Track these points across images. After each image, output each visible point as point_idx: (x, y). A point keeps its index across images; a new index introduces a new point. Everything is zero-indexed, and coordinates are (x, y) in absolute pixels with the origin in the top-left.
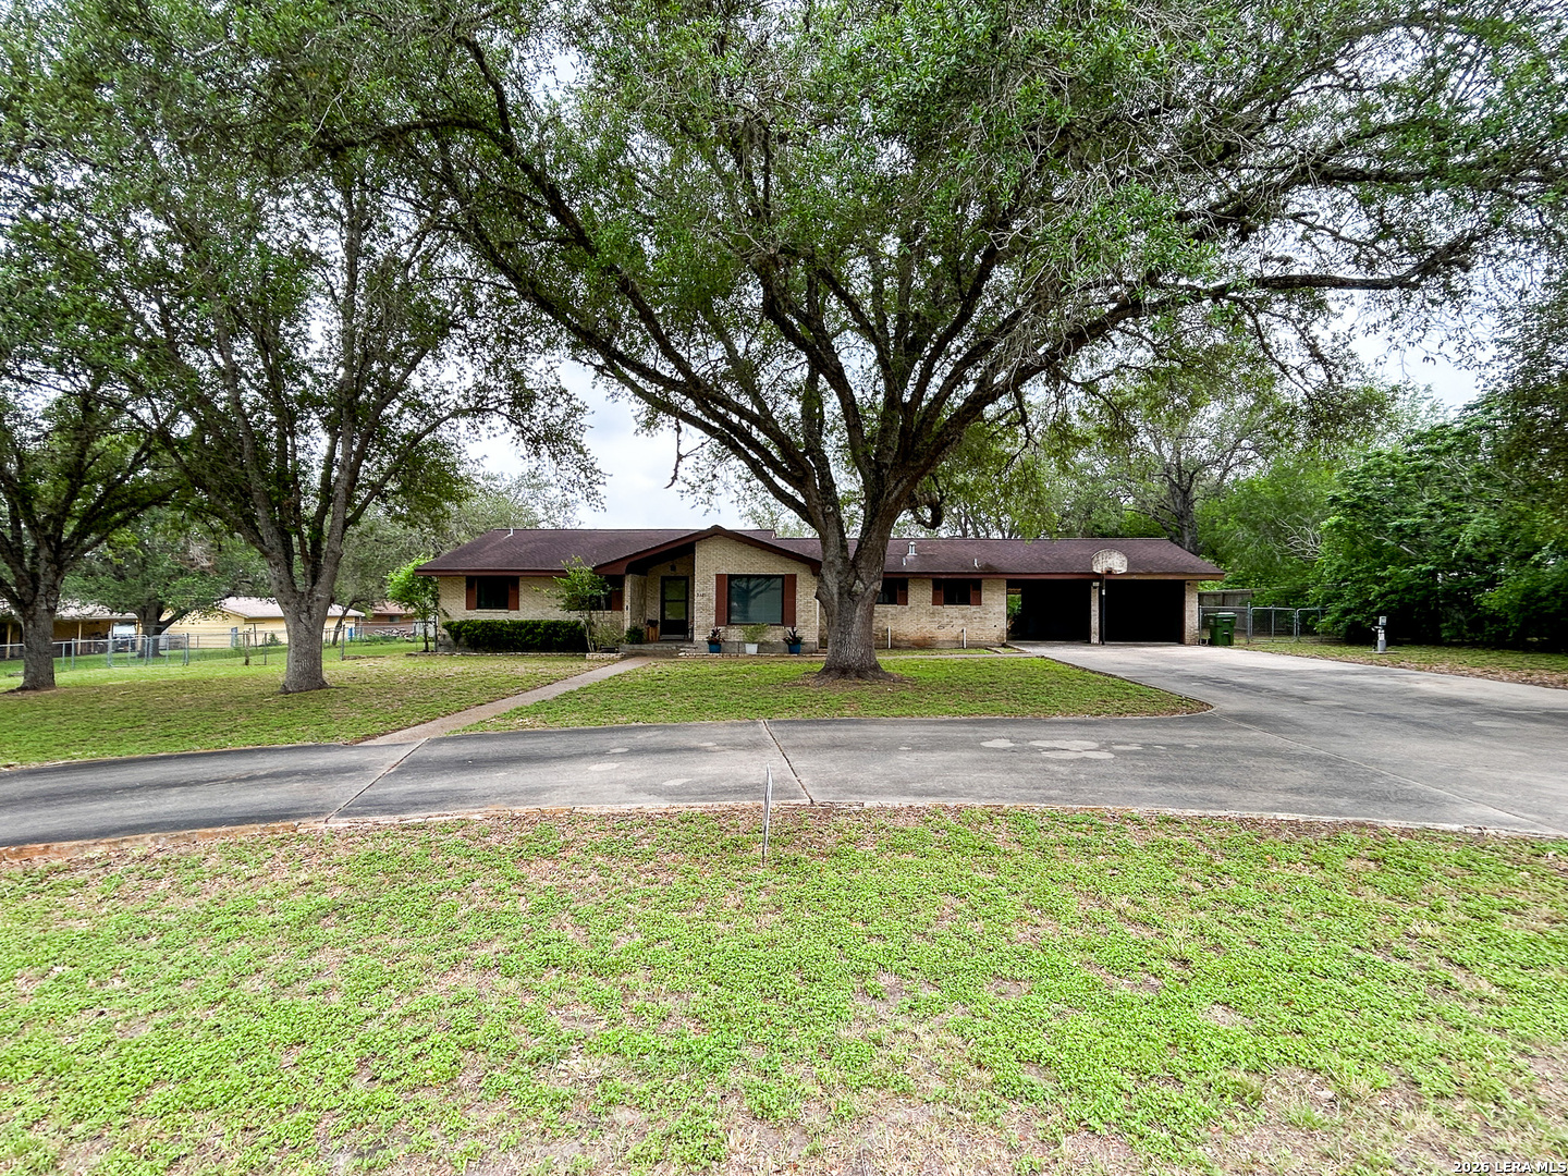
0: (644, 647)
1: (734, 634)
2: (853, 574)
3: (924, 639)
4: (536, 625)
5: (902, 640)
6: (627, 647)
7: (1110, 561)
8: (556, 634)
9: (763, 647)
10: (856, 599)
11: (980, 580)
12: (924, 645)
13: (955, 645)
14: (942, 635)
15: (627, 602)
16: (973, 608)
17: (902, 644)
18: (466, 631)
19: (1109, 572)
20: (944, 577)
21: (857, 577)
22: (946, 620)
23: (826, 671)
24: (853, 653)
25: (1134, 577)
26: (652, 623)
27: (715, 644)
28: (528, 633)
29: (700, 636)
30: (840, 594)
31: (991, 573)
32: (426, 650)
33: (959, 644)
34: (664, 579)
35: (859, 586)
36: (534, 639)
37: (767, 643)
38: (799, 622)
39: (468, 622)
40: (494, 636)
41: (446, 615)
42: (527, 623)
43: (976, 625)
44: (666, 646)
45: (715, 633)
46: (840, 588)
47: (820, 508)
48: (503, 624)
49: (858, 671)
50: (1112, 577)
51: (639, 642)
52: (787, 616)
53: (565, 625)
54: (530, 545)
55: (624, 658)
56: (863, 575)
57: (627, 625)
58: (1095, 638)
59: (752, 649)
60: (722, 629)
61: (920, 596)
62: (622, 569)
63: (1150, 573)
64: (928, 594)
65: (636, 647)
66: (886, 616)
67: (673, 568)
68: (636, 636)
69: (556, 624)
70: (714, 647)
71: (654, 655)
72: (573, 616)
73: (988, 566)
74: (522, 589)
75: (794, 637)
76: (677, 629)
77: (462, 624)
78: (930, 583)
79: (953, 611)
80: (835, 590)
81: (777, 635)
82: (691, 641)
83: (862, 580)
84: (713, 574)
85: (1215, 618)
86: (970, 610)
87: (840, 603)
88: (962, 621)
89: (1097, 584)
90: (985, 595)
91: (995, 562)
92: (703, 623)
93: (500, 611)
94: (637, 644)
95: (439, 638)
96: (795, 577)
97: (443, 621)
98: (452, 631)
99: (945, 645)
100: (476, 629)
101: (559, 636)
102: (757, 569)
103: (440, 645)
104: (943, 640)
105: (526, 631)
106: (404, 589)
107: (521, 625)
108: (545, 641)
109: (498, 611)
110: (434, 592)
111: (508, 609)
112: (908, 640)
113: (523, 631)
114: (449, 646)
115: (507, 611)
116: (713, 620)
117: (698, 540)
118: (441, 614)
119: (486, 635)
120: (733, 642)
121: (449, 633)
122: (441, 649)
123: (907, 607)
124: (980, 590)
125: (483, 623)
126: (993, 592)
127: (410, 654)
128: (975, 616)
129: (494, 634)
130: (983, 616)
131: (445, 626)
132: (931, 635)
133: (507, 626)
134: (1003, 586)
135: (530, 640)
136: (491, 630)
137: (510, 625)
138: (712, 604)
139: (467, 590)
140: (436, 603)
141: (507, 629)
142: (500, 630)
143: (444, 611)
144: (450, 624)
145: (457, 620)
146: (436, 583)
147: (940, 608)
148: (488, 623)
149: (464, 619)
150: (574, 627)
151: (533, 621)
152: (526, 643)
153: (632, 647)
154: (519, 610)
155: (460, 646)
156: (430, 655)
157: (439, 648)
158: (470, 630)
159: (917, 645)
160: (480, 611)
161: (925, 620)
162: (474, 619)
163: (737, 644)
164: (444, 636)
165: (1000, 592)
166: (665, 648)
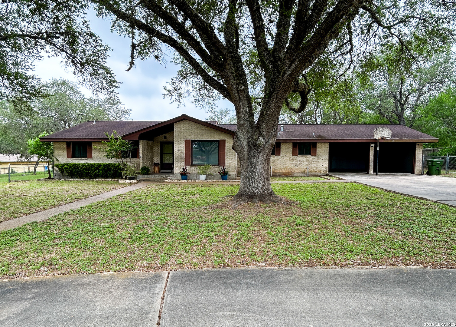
0: (149, 176)
1: (194, 170)
2: (257, 132)
3: (288, 172)
4: (99, 165)
6: (140, 177)
7: (383, 133)
8: (109, 170)
9: (208, 176)
10: (259, 149)
11: (316, 143)
12: (288, 175)
13: (303, 175)
14: (297, 170)
15: (141, 154)
16: (312, 157)
17: (277, 174)
18: (66, 168)
19: (382, 139)
20: (299, 141)
21: (260, 134)
22: (299, 163)
23: (239, 196)
24: (256, 186)
25: (393, 141)
26: (156, 165)
27: (184, 175)
28: (95, 169)
29: (177, 171)
30: (249, 146)
31: (321, 139)
32: (50, 178)
33: (305, 175)
34: (162, 143)
35: (261, 141)
36: (99, 172)
37: (210, 175)
38: (227, 164)
39: (67, 164)
40: (79, 171)
41: (58, 160)
42: (95, 165)
43: (313, 165)
44: (160, 176)
45: (184, 170)
46: (249, 142)
47: (235, 86)
48: (83, 165)
49: (260, 197)
50: (382, 141)
51: (147, 174)
52: (221, 161)
53: (113, 166)
54: (101, 128)
55: (138, 182)
56: (264, 133)
57: (141, 166)
58: (371, 171)
59: (203, 178)
60: (188, 167)
61: (287, 151)
62: (138, 137)
63: (401, 139)
64: (290, 150)
65: (146, 176)
67: (165, 137)
68: (146, 171)
69: (109, 165)
70: (184, 176)
71: (154, 180)
72: (113, 161)
73: (320, 136)
74: (94, 147)
75: (224, 172)
76: (168, 167)
77: (63, 165)
78: (291, 145)
79: (302, 158)
80: (245, 143)
81: (215, 170)
82: (173, 173)
83: (263, 137)
84: (183, 139)
85: (432, 162)
86: (311, 158)
87: (249, 152)
88: (306, 163)
89: (373, 145)
90: (318, 151)
91: (323, 134)
92: (179, 164)
93: (83, 159)
94: (146, 175)
95: (55, 171)
96: (224, 141)
97: (56, 163)
98: (60, 168)
99: (299, 175)
100: (70, 168)
101: (111, 171)
102: (205, 137)
103: (55, 175)
104: (298, 173)
105: (95, 168)
106: (36, 148)
107: (92, 165)
108: (104, 173)
109: (82, 159)
110: (52, 150)
111: (87, 158)
112: (280, 173)
113: (93, 168)
114: (59, 176)
115: (86, 159)
116: (183, 163)
117: (175, 122)
118: (55, 160)
119: (76, 170)
120: (194, 174)
121: (59, 169)
122: (56, 177)
123: (280, 156)
124: (316, 148)
125: (73, 165)
126: (322, 149)
127: (39, 180)
128: (313, 161)
129: (79, 170)
130: (317, 161)
131: (57, 166)
132: (291, 170)
133: (85, 166)
134: (327, 146)
135: (97, 173)
136: (78, 168)
137: (87, 165)
138: (183, 155)
139: (67, 148)
140: (52, 155)
141: (85, 168)
142: (82, 168)
143: (56, 159)
144: (59, 165)
145: (62, 163)
146: (53, 145)
147: (296, 156)
148: (76, 165)
149: (65, 163)
150: (118, 166)
151: (98, 163)
152: (95, 174)
153: (143, 176)
154: (92, 158)
155: (64, 176)
156: (51, 180)
157: (55, 177)
158: (68, 168)
159: (285, 175)
160: (73, 158)
161: (288, 163)
162: (71, 162)
163: (196, 175)
164: (57, 171)
165: (326, 149)
166: (160, 177)
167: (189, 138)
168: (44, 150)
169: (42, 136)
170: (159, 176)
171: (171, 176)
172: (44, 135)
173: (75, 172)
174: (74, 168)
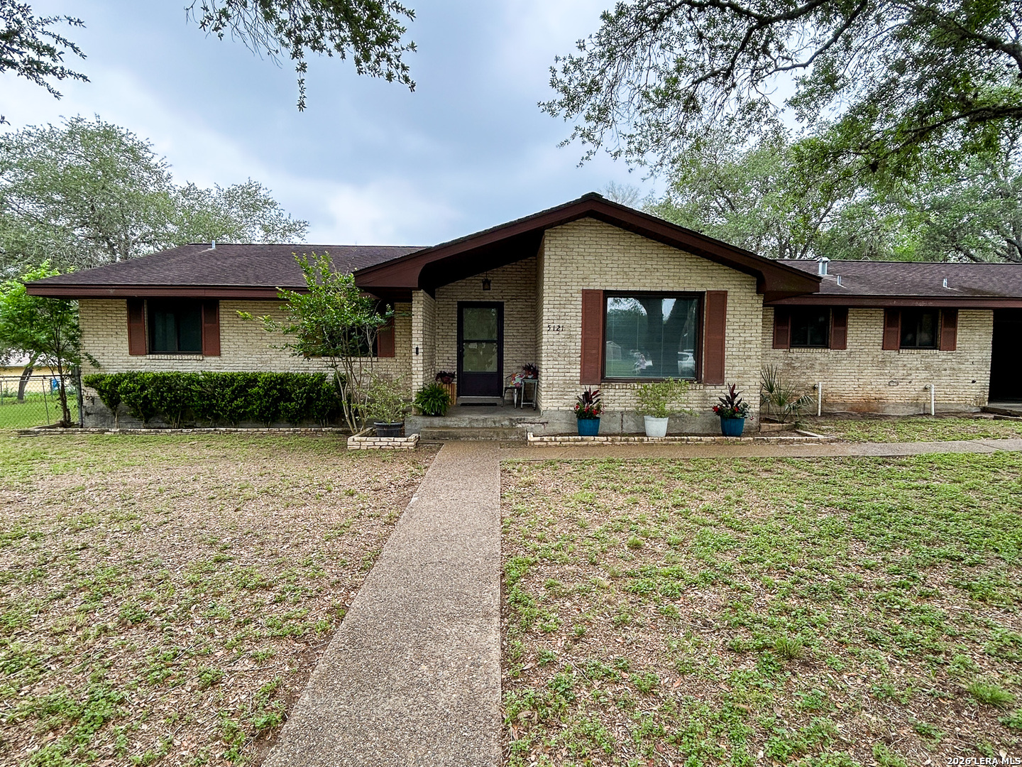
0: (451, 421)
1: (614, 399)
3: (868, 402)
4: (251, 381)
5: (835, 403)
6: (417, 423)
8: (285, 396)
9: (678, 422)
11: (955, 310)
12: (867, 410)
13: (912, 410)
14: (894, 395)
15: (416, 340)
16: (942, 355)
17: (835, 410)
18: (126, 391)
22: (902, 372)
26: (446, 378)
27: (587, 419)
28: (235, 395)
29: (552, 402)
31: (975, 301)
32: (66, 424)
34: (462, 306)
36: (248, 404)
38: (729, 377)
39: (132, 377)
40: (177, 399)
41: (95, 364)
42: (233, 379)
43: (945, 380)
45: (583, 397)
48: (192, 379)
51: (443, 413)
52: (709, 367)
53: (300, 381)
55: (418, 445)
57: (418, 382)
59: (657, 427)
60: (596, 389)
61: (865, 335)
62: (411, 277)
64: (877, 332)
65: (437, 421)
66: (812, 367)
67: (487, 285)
70: (586, 424)
72: (315, 366)
74: (225, 319)
76: (481, 387)
77: (117, 380)
78: (880, 315)
79: (911, 358)
81: (688, 400)
82: (533, 409)
84: (576, 289)
86: (938, 356)
88: (924, 375)
90: (961, 335)
92: (559, 379)
93: (189, 357)
94: (437, 415)
95: (85, 401)
96: (724, 295)
97: (88, 371)
98: (105, 391)
99: (902, 412)
100: (143, 388)
101: (291, 400)
102: (656, 281)
103: (88, 414)
104: (897, 404)
105: (233, 392)
106: (11, 319)
107: (225, 380)
108: (267, 408)
109: (186, 357)
110: (75, 327)
111: (201, 354)
112: (844, 404)
113: (228, 391)
114: (101, 415)
115: (199, 357)
116: (576, 372)
117: (551, 226)
118: (86, 364)
119: (163, 398)
120: (613, 412)
121: (101, 392)
122: (89, 421)
123: (844, 352)
124: (955, 326)
125: (156, 378)
126: (973, 330)
127: (27, 432)
128: (946, 366)
129: (175, 396)
130: (956, 366)
131: (92, 383)
132: (878, 396)
133: (199, 382)
134: (989, 318)
135: (241, 407)
136: (170, 390)
137: (205, 381)
138: (576, 345)
139: (129, 322)
140: (76, 345)
141: (199, 389)
142: (186, 389)
143: (90, 358)
144: (102, 378)
145: (112, 372)
146: (77, 311)
147: (894, 353)
148: (165, 378)
149: (124, 371)
150: (316, 384)
151: (245, 375)
152: (232, 411)
153: (428, 420)
154: (219, 355)
155: (121, 415)
156: (73, 433)
157: (86, 420)
158: (134, 390)
159: (859, 411)
160: (151, 357)
161: (869, 373)
162: (143, 370)
163: (619, 416)
164: (93, 399)
165: (983, 330)
166: (490, 424)
167: (598, 284)
168: (43, 328)
169: (36, 278)
170: (485, 420)
171: (530, 418)
172: (44, 272)
173: (160, 403)
174: (158, 389)
